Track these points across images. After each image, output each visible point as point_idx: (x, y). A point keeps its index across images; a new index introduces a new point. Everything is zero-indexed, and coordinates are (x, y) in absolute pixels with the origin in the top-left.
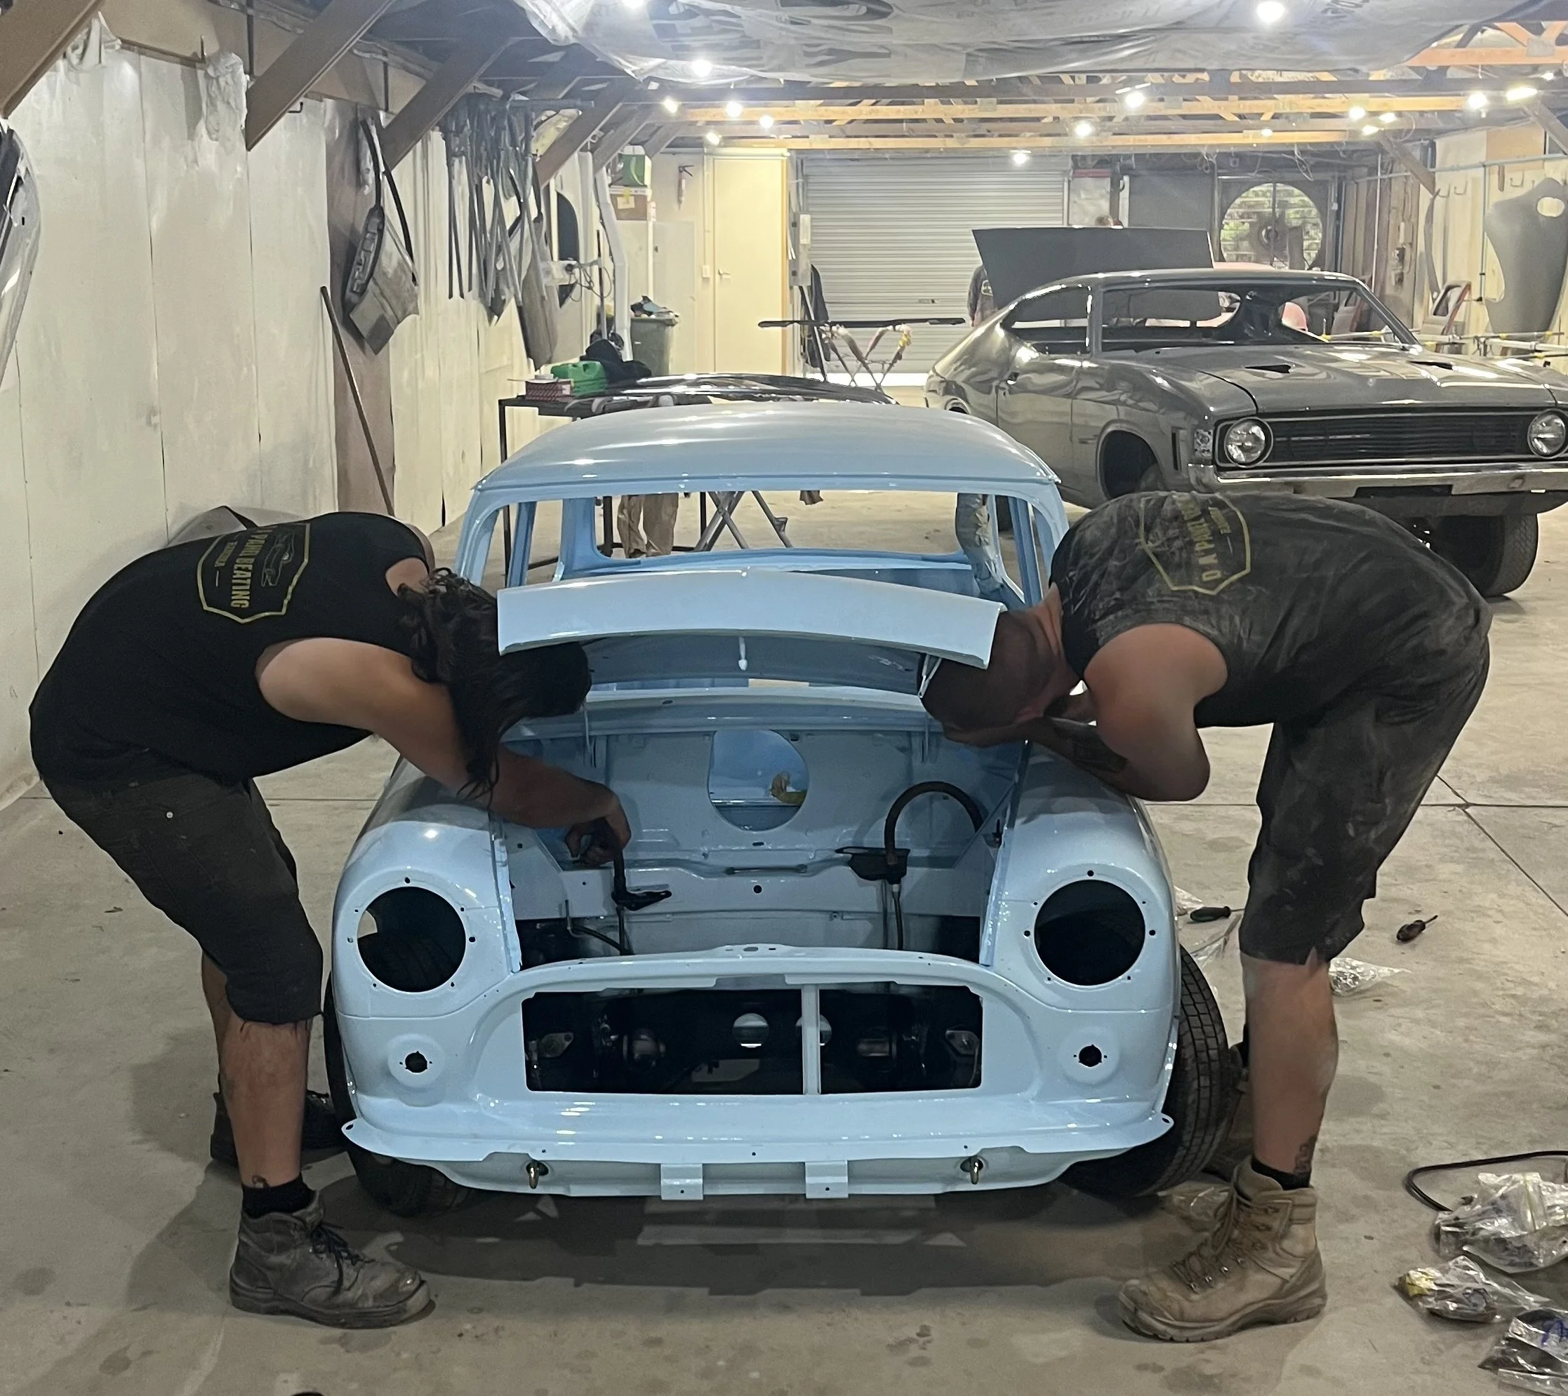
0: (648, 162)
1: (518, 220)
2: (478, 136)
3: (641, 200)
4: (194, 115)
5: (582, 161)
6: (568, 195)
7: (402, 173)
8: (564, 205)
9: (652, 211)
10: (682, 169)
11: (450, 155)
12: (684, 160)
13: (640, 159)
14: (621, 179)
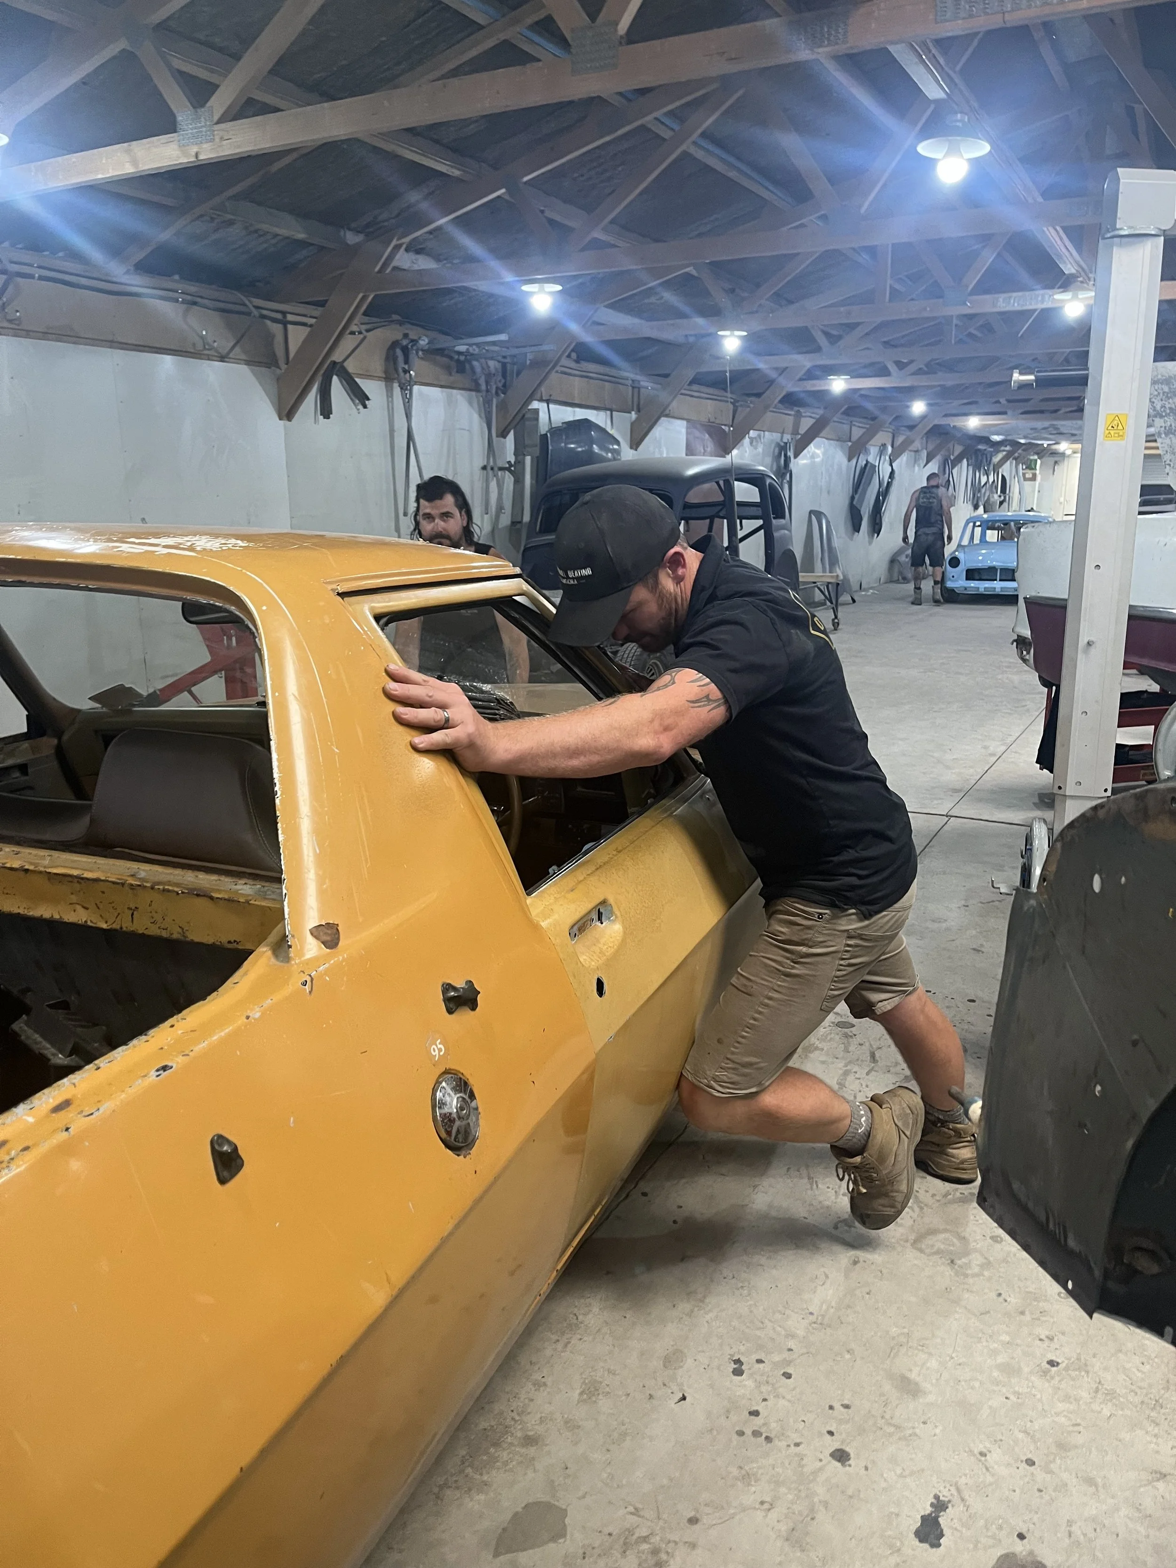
0: (1039, 462)
1: (986, 484)
2: (976, 460)
3: (1034, 476)
4: (915, 462)
5: (1011, 463)
6: (1005, 474)
7: (955, 471)
8: (1003, 477)
9: (1039, 478)
10: (1056, 462)
11: (968, 465)
12: (1056, 459)
13: (1036, 460)
14: (1029, 467)
